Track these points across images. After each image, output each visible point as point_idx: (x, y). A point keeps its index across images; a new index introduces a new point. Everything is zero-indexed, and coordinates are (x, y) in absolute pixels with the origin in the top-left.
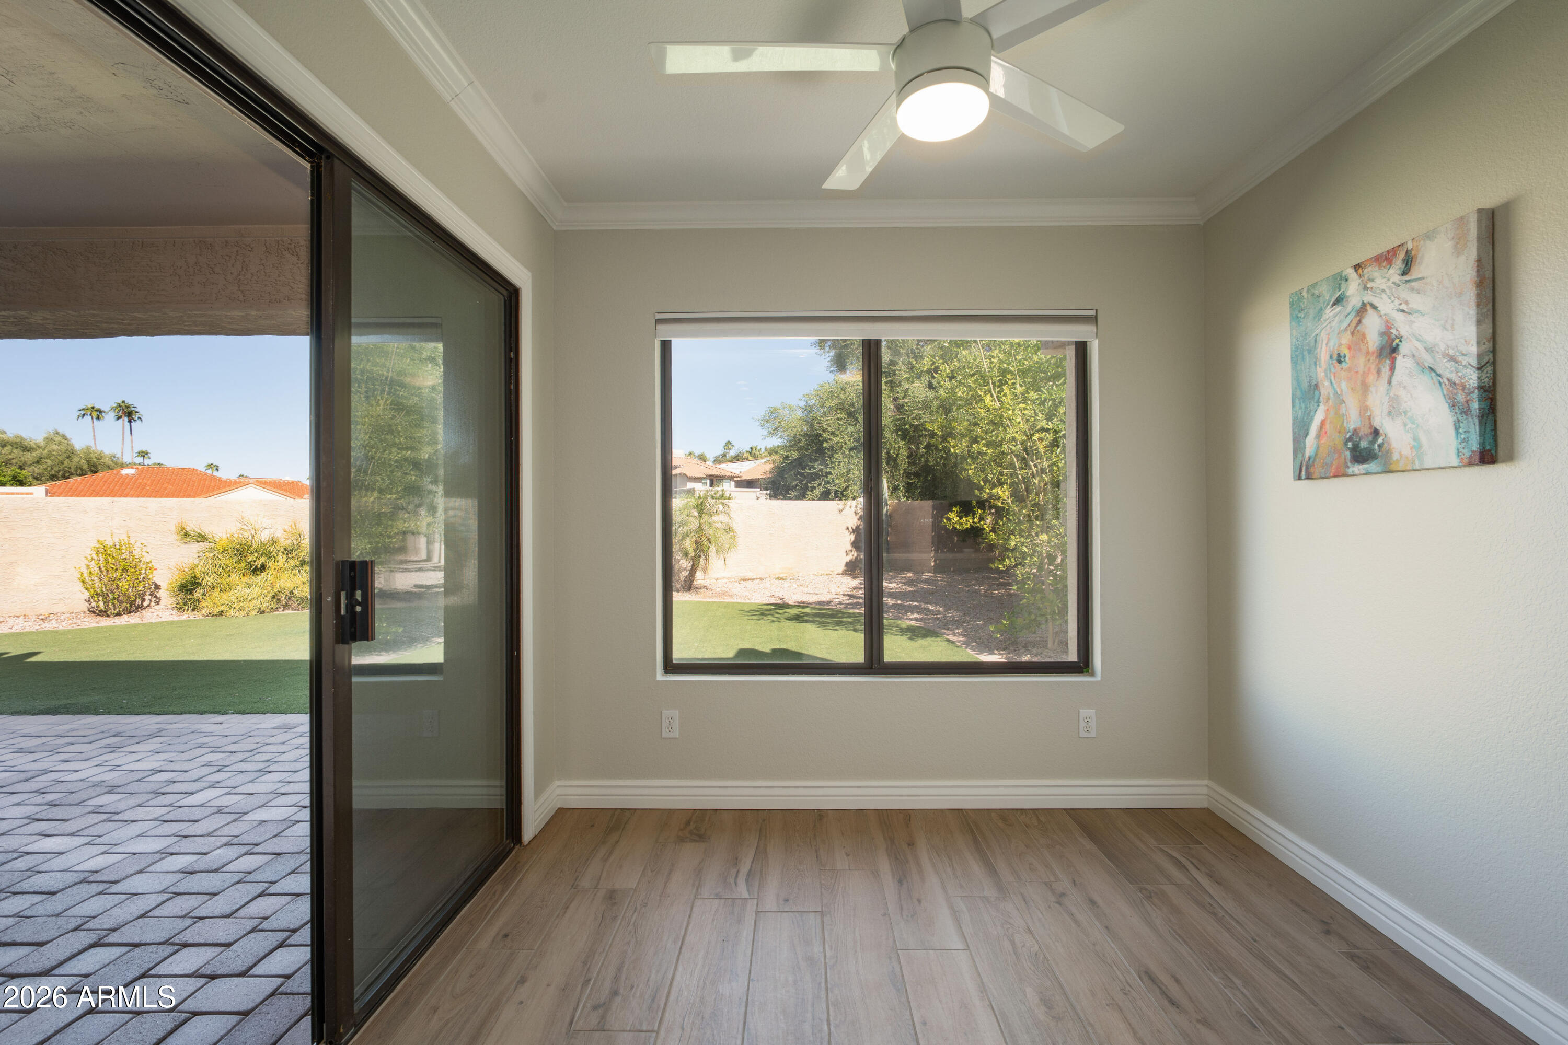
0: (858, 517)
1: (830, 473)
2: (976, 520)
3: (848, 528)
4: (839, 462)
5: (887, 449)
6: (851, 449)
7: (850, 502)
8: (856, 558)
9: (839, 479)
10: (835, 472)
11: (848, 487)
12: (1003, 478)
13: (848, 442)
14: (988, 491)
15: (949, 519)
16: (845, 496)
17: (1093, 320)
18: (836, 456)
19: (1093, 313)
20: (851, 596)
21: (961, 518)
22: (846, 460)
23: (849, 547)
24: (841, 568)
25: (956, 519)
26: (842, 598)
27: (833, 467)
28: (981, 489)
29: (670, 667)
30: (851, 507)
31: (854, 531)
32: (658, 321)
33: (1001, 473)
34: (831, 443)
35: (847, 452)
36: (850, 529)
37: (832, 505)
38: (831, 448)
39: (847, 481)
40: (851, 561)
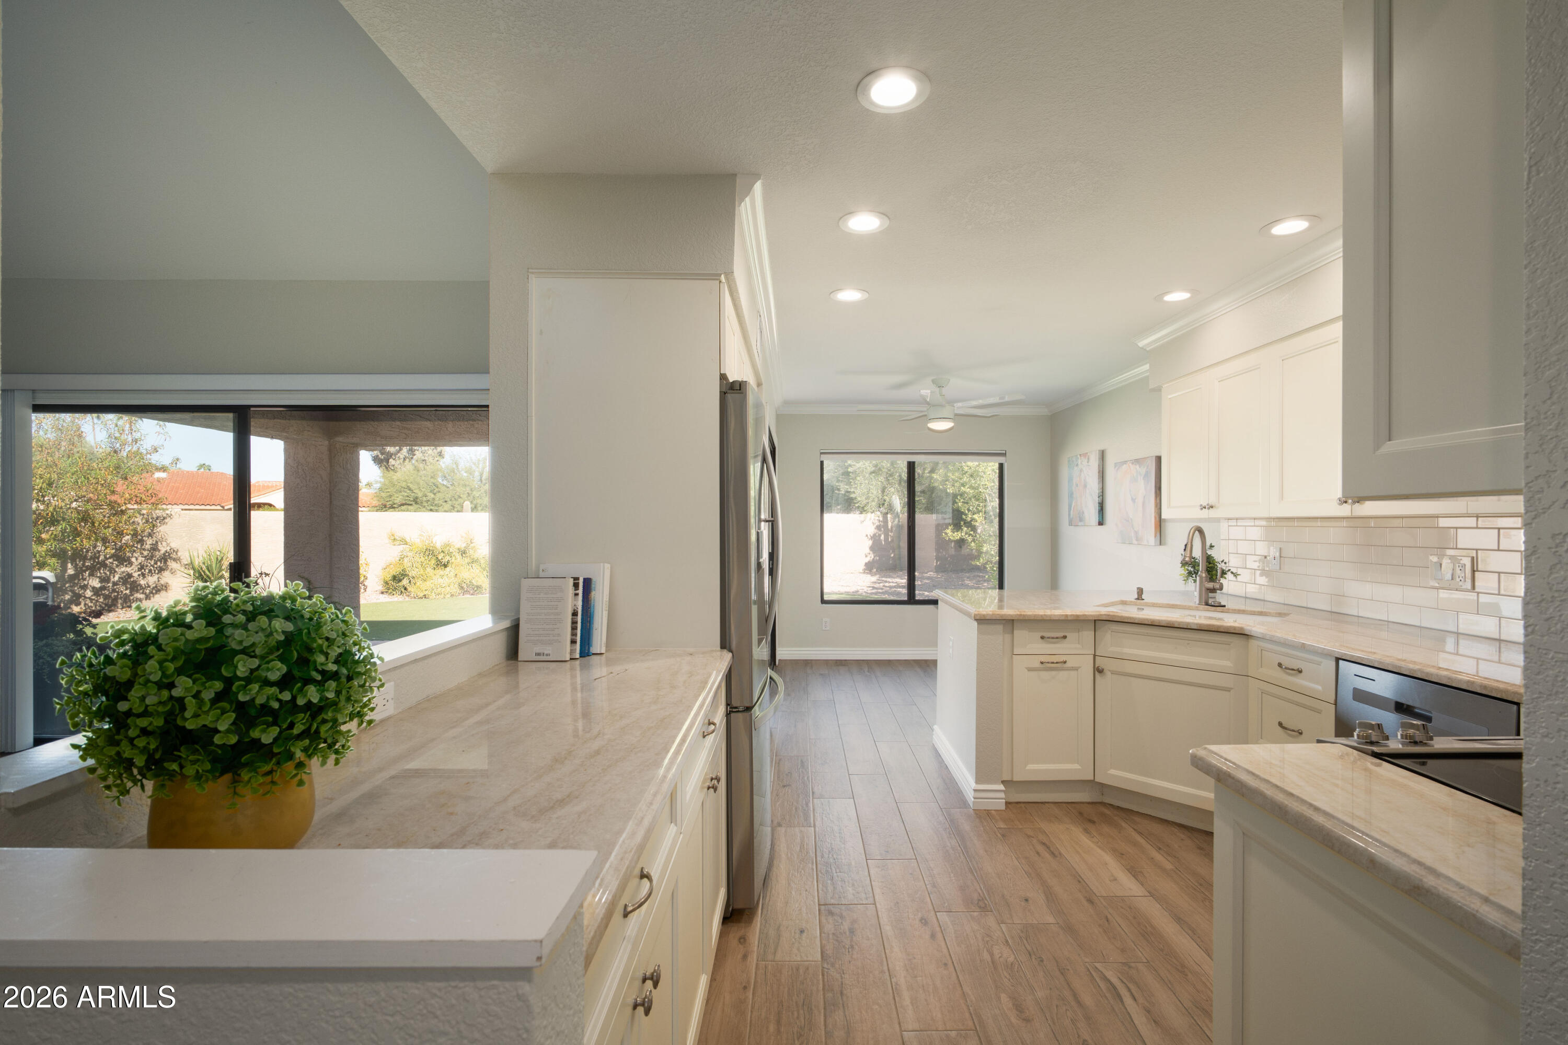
0: (875, 526)
1: (854, 492)
2: (963, 534)
3: (867, 536)
4: (861, 483)
5: (900, 473)
6: (871, 473)
7: (869, 515)
8: (873, 559)
9: (860, 497)
10: (858, 492)
11: (868, 503)
12: (980, 508)
13: (868, 468)
14: (970, 516)
15: (946, 534)
16: (865, 511)
17: (1004, 455)
18: (858, 478)
19: (1004, 452)
20: (874, 588)
21: (954, 533)
22: (867, 482)
23: (868, 550)
24: (862, 567)
25: (950, 533)
26: (866, 589)
27: (855, 487)
28: (966, 515)
29: (823, 601)
30: (870, 519)
31: (872, 538)
32: (821, 453)
33: (979, 505)
34: (854, 468)
35: (867, 475)
36: (869, 536)
37: (854, 517)
38: (855, 472)
39: (868, 498)
40: (869, 562)
